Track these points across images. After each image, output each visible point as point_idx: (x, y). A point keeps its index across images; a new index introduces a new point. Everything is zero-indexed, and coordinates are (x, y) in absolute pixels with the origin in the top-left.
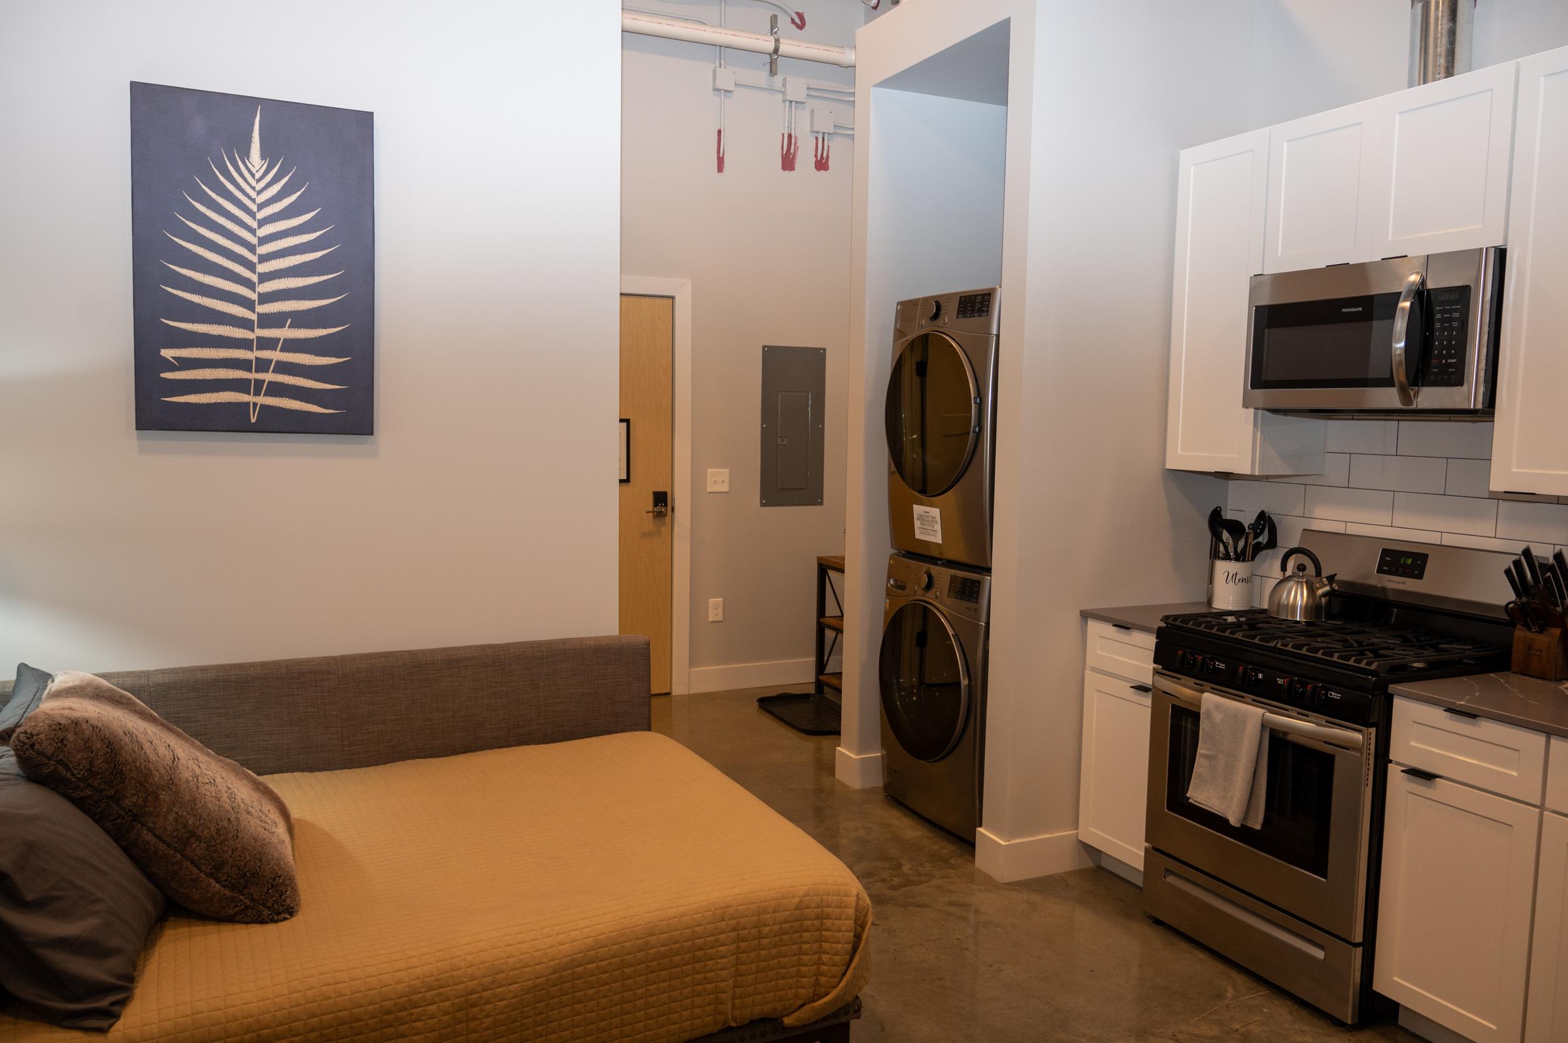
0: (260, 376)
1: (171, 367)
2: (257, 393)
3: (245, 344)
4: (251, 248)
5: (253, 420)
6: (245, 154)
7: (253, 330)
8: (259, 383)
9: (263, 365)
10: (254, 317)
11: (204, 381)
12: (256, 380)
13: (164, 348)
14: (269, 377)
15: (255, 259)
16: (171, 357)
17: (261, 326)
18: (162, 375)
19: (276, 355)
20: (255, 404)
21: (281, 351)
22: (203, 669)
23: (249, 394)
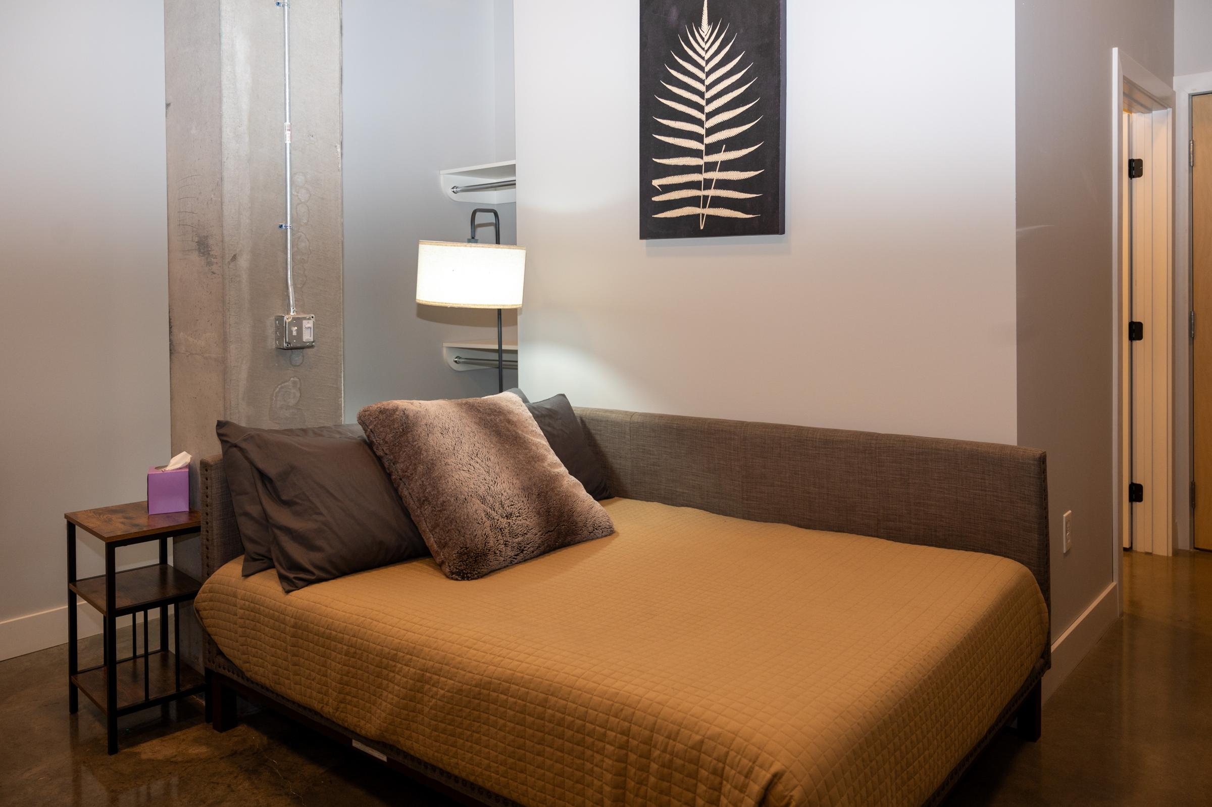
0: (706, 193)
1: (658, 193)
2: (704, 207)
3: (697, 169)
4: (701, 95)
5: (702, 228)
6: (699, 25)
7: (702, 158)
8: (706, 197)
9: (708, 184)
10: (702, 147)
11: (675, 200)
12: (704, 196)
13: (654, 179)
14: (712, 192)
15: (703, 103)
16: (659, 186)
17: (707, 154)
18: (653, 199)
19: (715, 175)
20: (703, 215)
21: (719, 171)
22: (661, 417)
23: (699, 207)
